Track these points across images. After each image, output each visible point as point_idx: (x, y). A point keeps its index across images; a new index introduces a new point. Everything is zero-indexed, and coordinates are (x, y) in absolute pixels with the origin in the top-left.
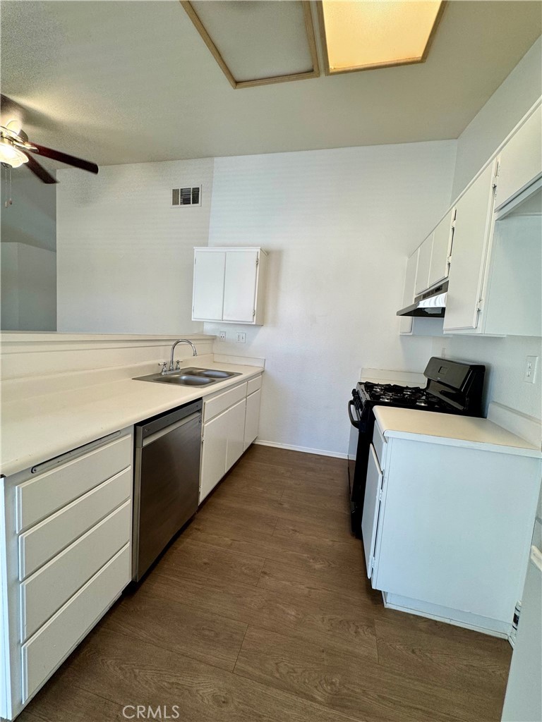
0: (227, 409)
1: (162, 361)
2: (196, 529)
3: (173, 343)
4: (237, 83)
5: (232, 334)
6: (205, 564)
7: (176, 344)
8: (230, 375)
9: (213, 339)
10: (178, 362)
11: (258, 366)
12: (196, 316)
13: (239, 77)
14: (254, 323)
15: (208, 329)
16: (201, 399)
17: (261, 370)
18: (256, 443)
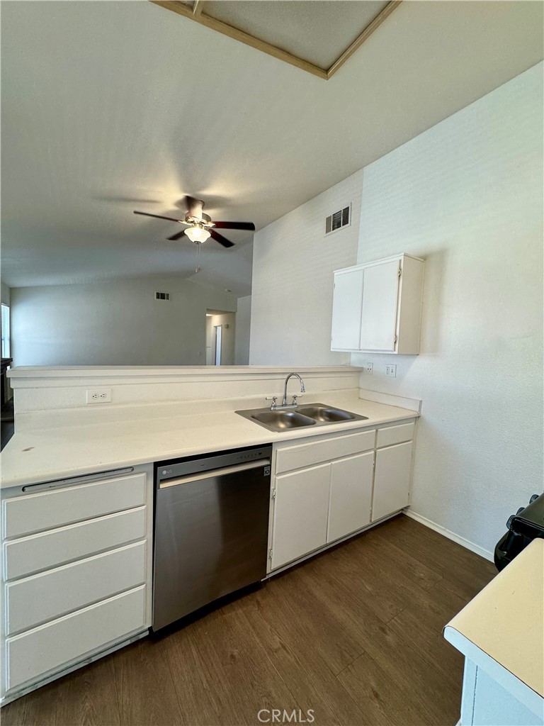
0: (329, 461)
1: (270, 396)
2: (258, 602)
3: (286, 377)
4: (325, 71)
5: (380, 366)
6: (233, 657)
7: (288, 378)
8: (353, 417)
9: (359, 371)
10: (295, 397)
11: (410, 409)
12: (335, 346)
13: (325, 64)
14: (396, 352)
15: (355, 360)
16: (270, 445)
17: (415, 414)
18: (408, 514)
